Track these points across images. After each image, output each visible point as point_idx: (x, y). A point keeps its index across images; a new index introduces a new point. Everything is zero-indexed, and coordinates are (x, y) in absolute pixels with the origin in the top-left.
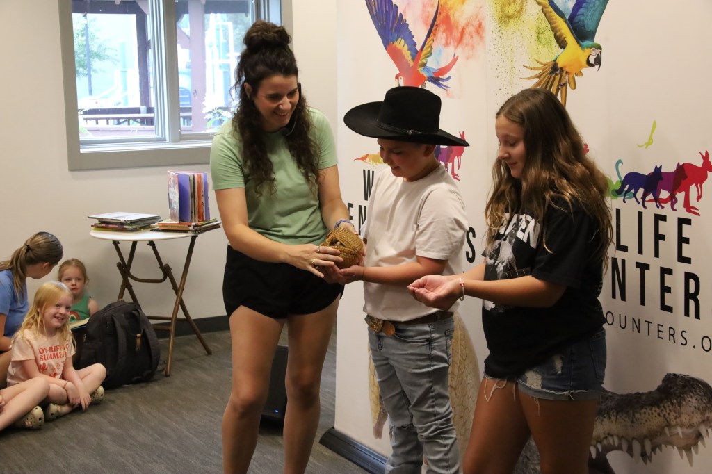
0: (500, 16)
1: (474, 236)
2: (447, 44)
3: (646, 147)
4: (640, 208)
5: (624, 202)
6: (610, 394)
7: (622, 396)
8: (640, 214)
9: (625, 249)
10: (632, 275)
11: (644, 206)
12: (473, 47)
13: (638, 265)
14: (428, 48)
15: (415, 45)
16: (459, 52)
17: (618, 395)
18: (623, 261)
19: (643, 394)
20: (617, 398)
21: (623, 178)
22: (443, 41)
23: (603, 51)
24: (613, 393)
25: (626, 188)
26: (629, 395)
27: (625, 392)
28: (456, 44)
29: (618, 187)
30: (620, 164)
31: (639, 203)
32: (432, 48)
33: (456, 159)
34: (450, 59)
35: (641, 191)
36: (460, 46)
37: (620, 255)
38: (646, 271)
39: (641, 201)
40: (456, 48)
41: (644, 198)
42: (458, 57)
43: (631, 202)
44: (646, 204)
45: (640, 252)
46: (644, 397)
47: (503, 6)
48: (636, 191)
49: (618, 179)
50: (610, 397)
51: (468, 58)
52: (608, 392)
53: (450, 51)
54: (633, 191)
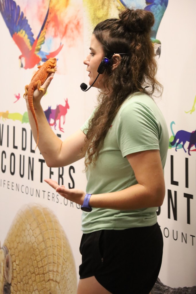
0: (93, 18)
1: (74, 172)
2: (55, 36)
3: (191, 113)
4: (187, 155)
5: (176, 151)
6: (167, 288)
7: (175, 289)
8: (187, 160)
9: (176, 183)
10: (182, 202)
11: (190, 154)
12: (73, 39)
13: (186, 195)
14: (42, 38)
15: (33, 35)
16: (64, 41)
17: (172, 289)
18: (175, 192)
19: (189, 288)
20: (172, 291)
21: (175, 134)
22: (53, 34)
23: (162, 45)
24: (168, 287)
25: (178, 141)
26: (179, 289)
27: (177, 287)
28: (62, 36)
29: (172, 140)
30: (173, 125)
31: (186, 152)
32: (45, 38)
33: (62, 117)
34: (58, 47)
35: (187, 143)
36: (64, 37)
37: (173, 188)
38: (191, 200)
39: (187, 150)
40: (62, 38)
41: (189, 148)
42: (63, 45)
43: (181, 151)
44: (191, 152)
45: (187, 186)
46: (190, 291)
47: (95, 10)
48: (184, 143)
49: (172, 135)
50: (167, 289)
51: (70, 46)
52: (165, 286)
53: (58, 40)
54: (182, 143)
